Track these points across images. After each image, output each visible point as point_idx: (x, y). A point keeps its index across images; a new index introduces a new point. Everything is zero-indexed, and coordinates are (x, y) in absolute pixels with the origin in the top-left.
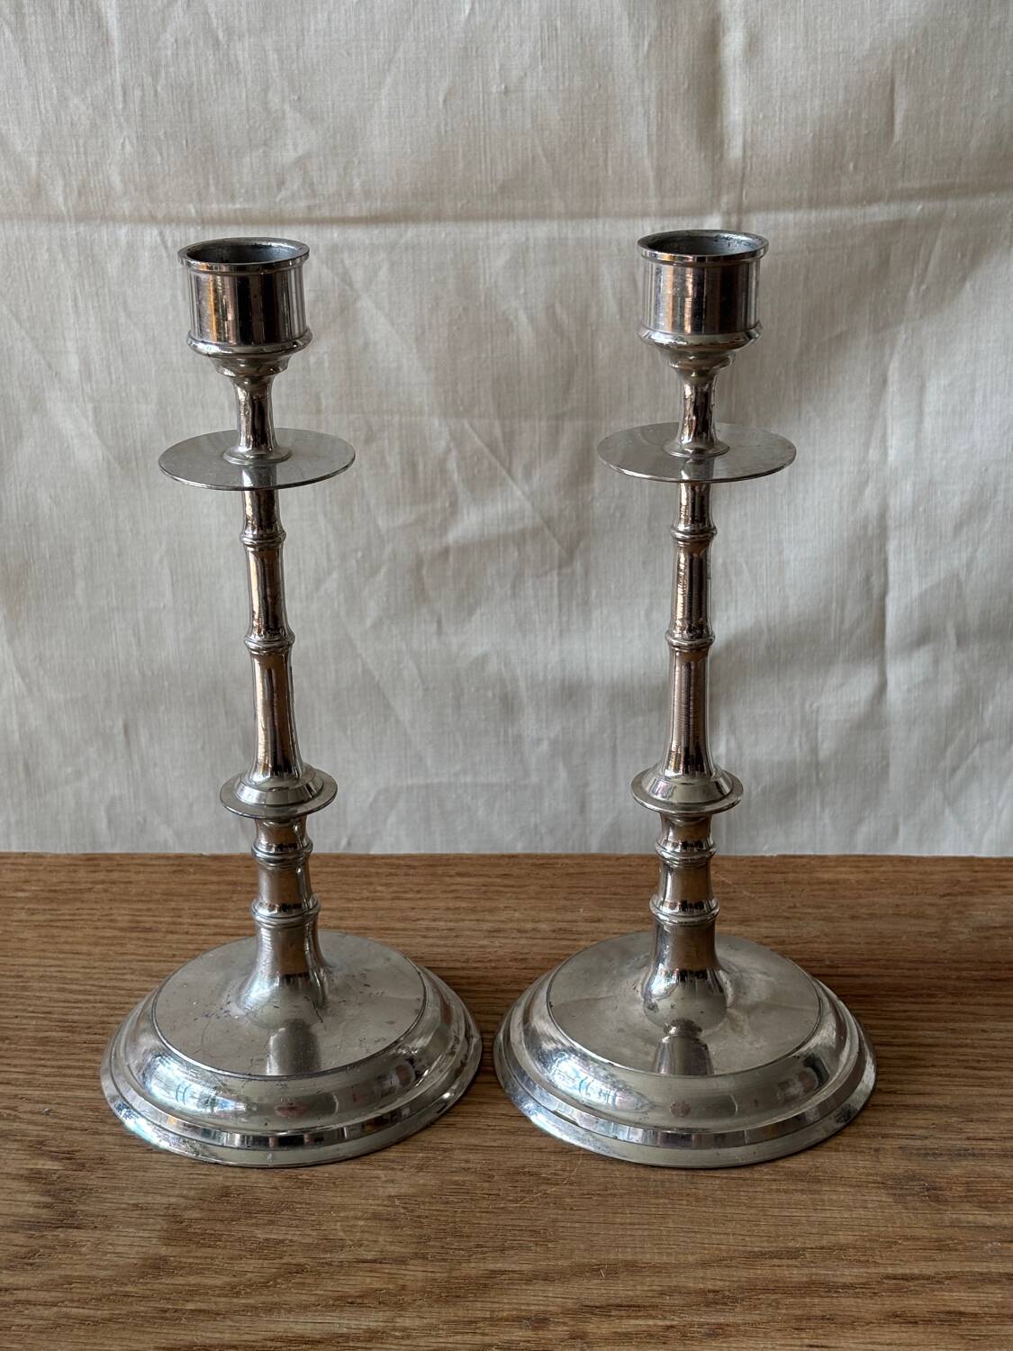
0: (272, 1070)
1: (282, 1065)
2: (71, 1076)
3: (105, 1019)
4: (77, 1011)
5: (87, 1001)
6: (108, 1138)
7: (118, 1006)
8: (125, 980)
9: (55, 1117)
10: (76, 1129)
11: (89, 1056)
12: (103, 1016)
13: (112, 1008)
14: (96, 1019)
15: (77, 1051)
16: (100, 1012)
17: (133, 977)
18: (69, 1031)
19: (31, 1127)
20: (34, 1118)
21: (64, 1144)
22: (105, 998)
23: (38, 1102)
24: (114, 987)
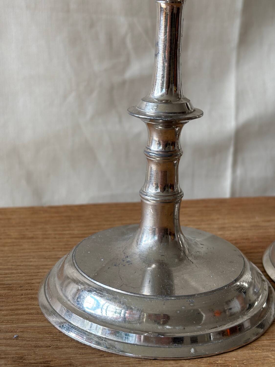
0: (146, 291)
1: (153, 288)
2: (22, 314)
3: (29, 281)
4: (8, 278)
5: (12, 273)
6: (68, 350)
7: (33, 274)
8: (31, 261)
9: (22, 340)
10: (42, 347)
11: (29, 302)
12: (26, 280)
13: (31, 276)
14: (23, 282)
15: (18, 300)
16: (24, 278)
17: (35, 260)
18: (8, 290)
19: (9, 348)
20: (9, 342)
21: (38, 358)
22: (24, 271)
23: (7, 332)
24: (26, 266)
